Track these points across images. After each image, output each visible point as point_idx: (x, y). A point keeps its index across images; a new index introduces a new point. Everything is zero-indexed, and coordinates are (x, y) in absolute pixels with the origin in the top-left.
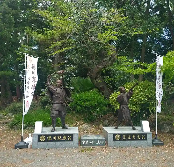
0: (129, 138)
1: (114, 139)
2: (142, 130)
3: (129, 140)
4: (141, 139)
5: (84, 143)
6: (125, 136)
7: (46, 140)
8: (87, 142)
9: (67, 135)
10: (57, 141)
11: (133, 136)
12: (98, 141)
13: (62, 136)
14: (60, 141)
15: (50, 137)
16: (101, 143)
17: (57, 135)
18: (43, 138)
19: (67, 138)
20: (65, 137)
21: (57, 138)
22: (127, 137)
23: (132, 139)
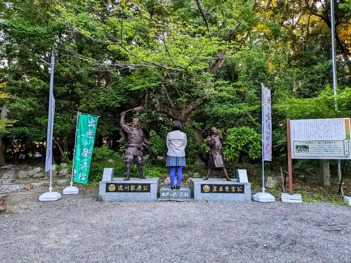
0: (221, 189)
1: (202, 191)
2: (238, 181)
3: (221, 192)
4: (236, 192)
5: (163, 194)
6: (215, 188)
7: (117, 191)
8: (168, 193)
9: (142, 185)
10: (130, 191)
11: (227, 188)
12: (182, 193)
13: (136, 185)
14: (134, 191)
15: (121, 186)
16: (185, 195)
17: (130, 185)
18: (112, 188)
19: (142, 188)
20: (140, 187)
21: (130, 188)
22: (218, 189)
23: (224, 192)
